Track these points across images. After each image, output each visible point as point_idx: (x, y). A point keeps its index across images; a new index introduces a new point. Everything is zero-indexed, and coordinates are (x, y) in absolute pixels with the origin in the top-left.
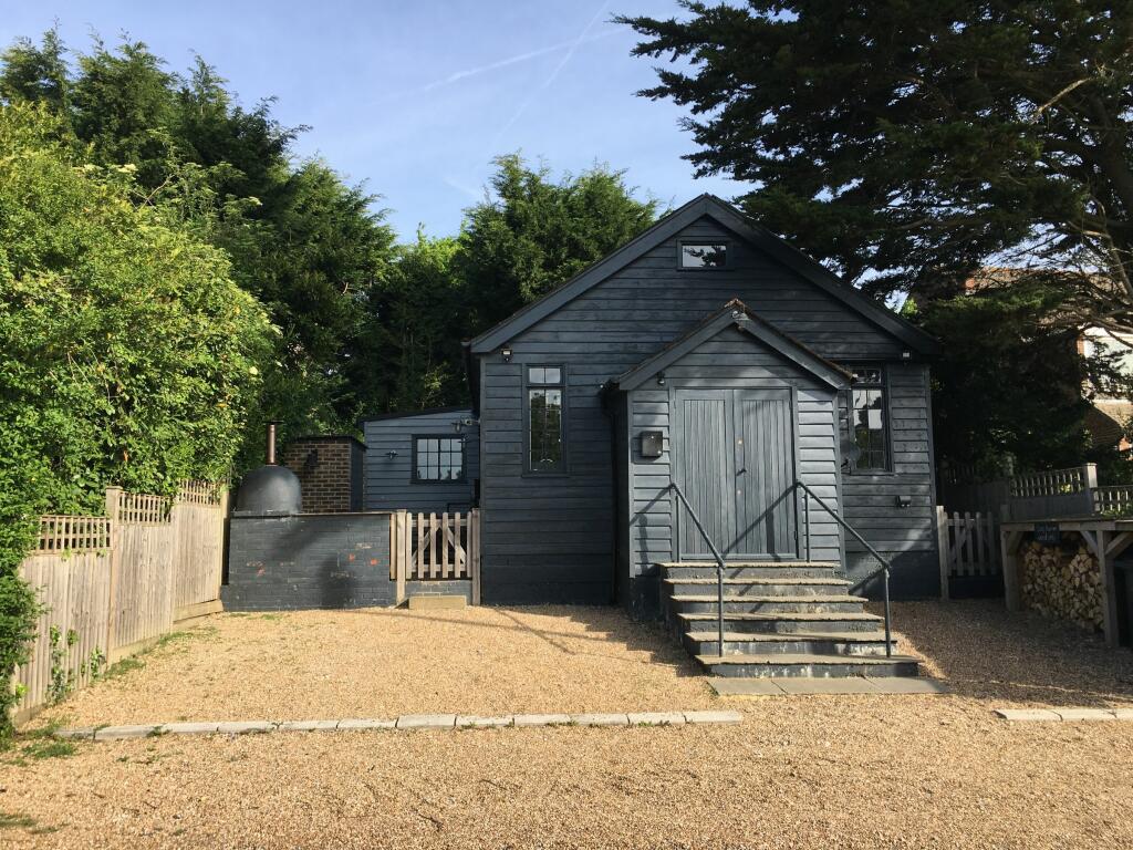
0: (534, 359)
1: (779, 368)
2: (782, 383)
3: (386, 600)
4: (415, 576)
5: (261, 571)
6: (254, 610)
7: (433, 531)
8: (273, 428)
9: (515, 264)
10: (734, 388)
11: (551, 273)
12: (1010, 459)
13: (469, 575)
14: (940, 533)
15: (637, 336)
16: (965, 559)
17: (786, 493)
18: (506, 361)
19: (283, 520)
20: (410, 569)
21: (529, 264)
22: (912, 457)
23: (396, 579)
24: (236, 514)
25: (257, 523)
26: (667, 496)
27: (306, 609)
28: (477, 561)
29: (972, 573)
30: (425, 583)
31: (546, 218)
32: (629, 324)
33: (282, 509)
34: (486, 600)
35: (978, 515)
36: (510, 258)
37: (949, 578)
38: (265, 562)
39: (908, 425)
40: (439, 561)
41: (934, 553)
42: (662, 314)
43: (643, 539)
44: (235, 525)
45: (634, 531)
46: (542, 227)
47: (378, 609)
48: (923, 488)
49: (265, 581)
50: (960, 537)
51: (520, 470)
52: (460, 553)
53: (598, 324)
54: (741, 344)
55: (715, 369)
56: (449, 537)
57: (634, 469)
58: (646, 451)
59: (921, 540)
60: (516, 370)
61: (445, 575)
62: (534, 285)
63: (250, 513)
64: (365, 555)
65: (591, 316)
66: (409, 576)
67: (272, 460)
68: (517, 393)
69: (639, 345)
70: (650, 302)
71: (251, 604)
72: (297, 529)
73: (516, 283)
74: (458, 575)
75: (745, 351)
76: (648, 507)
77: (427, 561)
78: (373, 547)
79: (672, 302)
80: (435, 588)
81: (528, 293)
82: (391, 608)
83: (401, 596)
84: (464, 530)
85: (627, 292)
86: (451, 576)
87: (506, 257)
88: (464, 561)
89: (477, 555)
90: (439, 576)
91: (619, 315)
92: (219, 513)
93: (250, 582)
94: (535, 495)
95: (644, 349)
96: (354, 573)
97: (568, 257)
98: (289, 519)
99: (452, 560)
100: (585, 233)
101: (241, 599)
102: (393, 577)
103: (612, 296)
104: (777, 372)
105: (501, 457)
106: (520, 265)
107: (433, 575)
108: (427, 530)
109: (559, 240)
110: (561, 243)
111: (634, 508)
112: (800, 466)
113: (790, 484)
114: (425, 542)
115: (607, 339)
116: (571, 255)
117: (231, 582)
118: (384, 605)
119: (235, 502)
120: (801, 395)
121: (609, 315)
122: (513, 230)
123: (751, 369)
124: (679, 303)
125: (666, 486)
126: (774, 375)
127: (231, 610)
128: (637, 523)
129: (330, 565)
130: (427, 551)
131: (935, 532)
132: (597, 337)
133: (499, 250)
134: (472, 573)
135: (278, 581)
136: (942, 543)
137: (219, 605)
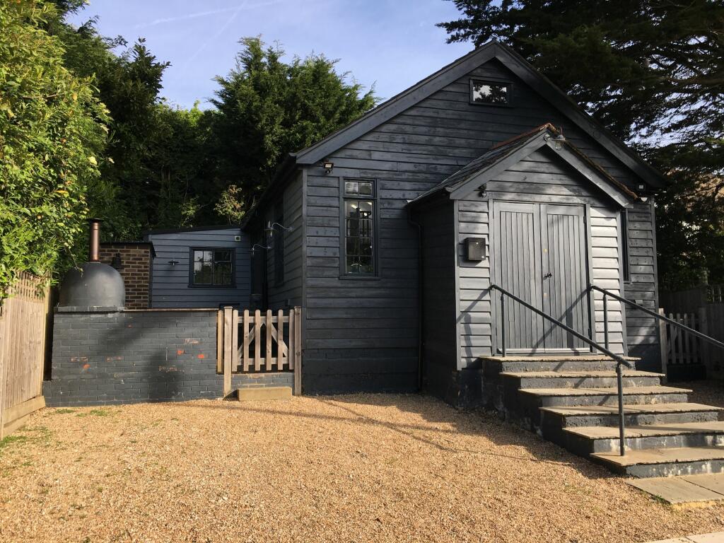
0: (351, 173)
1: (575, 188)
2: (577, 200)
3: (214, 392)
4: (240, 369)
5: (86, 366)
6: (79, 405)
7: (258, 328)
8: (96, 226)
9: (260, 120)
10: (540, 203)
11: (287, 131)
12: (706, 273)
13: (291, 368)
14: (661, 330)
15: (437, 159)
16: (677, 351)
17: (582, 296)
18: (325, 174)
19: (110, 316)
20: (237, 362)
21: (272, 121)
22: (641, 269)
23: (222, 373)
24: (61, 309)
25: (84, 318)
26: (487, 297)
27: (135, 402)
28: (298, 355)
29: (681, 361)
30: (251, 375)
31: (284, 87)
32: (431, 148)
33: (109, 304)
34: (308, 390)
35: (685, 316)
36: (257, 115)
37: (668, 365)
38: (90, 357)
39: (640, 243)
40: (263, 354)
41: (657, 345)
42: (458, 141)
43: (468, 335)
44: (58, 320)
45: (460, 328)
46: (281, 94)
47: (206, 401)
48: (649, 294)
49: (91, 376)
50: (674, 332)
51: (337, 272)
52: (282, 347)
53: (404, 146)
54: (546, 165)
55: (525, 185)
56: (272, 332)
57: (460, 271)
58: (471, 256)
59: (648, 336)
60: (334, 182)
61: (269, 368)
62: (274, 138)
63: (75, 308)
64: (194, 349)
65: (399, 138)
66: (235, 369)
67: (96, 257)
68: (335, 203)
69: (439, 166)
70: (448, 131)
71: (75, 400)
72: (125, 324)
73: (261, 135)
74: (280, 368)
75: (551, 171)
76: (471, 307)
77: (252, 354)
78: (201, 343)
79: (466, 132)
80: (260, 380)
81: (270, 144)
82: (220, 399)
83: (228, 388)
84: (286, 326)
85: (429, 120)
86: (275, 368)
87: (254, 114)
88: (286, 355)
89: (299, 349)
90: (263, 369)
91: (424, 139)
92: (42, 308)
93: (75, 377)
94: (351, 295)
95: (443, 170)
96: (182, 367)
97: (300, 119)
98: (117, 314)
99: (275, 354)
100: (314, 102)
101: (65, 394)
102: (220, 370)
103: (417, 122)
104: (574, 191)
105: (321, 260)
106: (264, 121)
107: (258, 368)
108: (252, 326)
109: (294, 105)
110: (296, 106)
111: (460, 306)
112: (593, 272)
113: (585, 287)
114: (250, 337)
115: (412, 160)
116: (303, 118)
117: (54, 377)
118: (211, 396)
119: (57, 297)
120: (593, 212)
121: (415, 138)
122: (259, 94)
123: (554, 187)
124: (471, 132)
125: (487, 288)
126: (571, 193)
127: (54, 406)
128: (463, 321)
129: (158, 359)
130: (252, 345)
131: (658, 329)
132: (402, 158)
133: (248, 109)
134: (294, 366)
135: (103, 376)
136: (663, 337)
137: (41, 401)
